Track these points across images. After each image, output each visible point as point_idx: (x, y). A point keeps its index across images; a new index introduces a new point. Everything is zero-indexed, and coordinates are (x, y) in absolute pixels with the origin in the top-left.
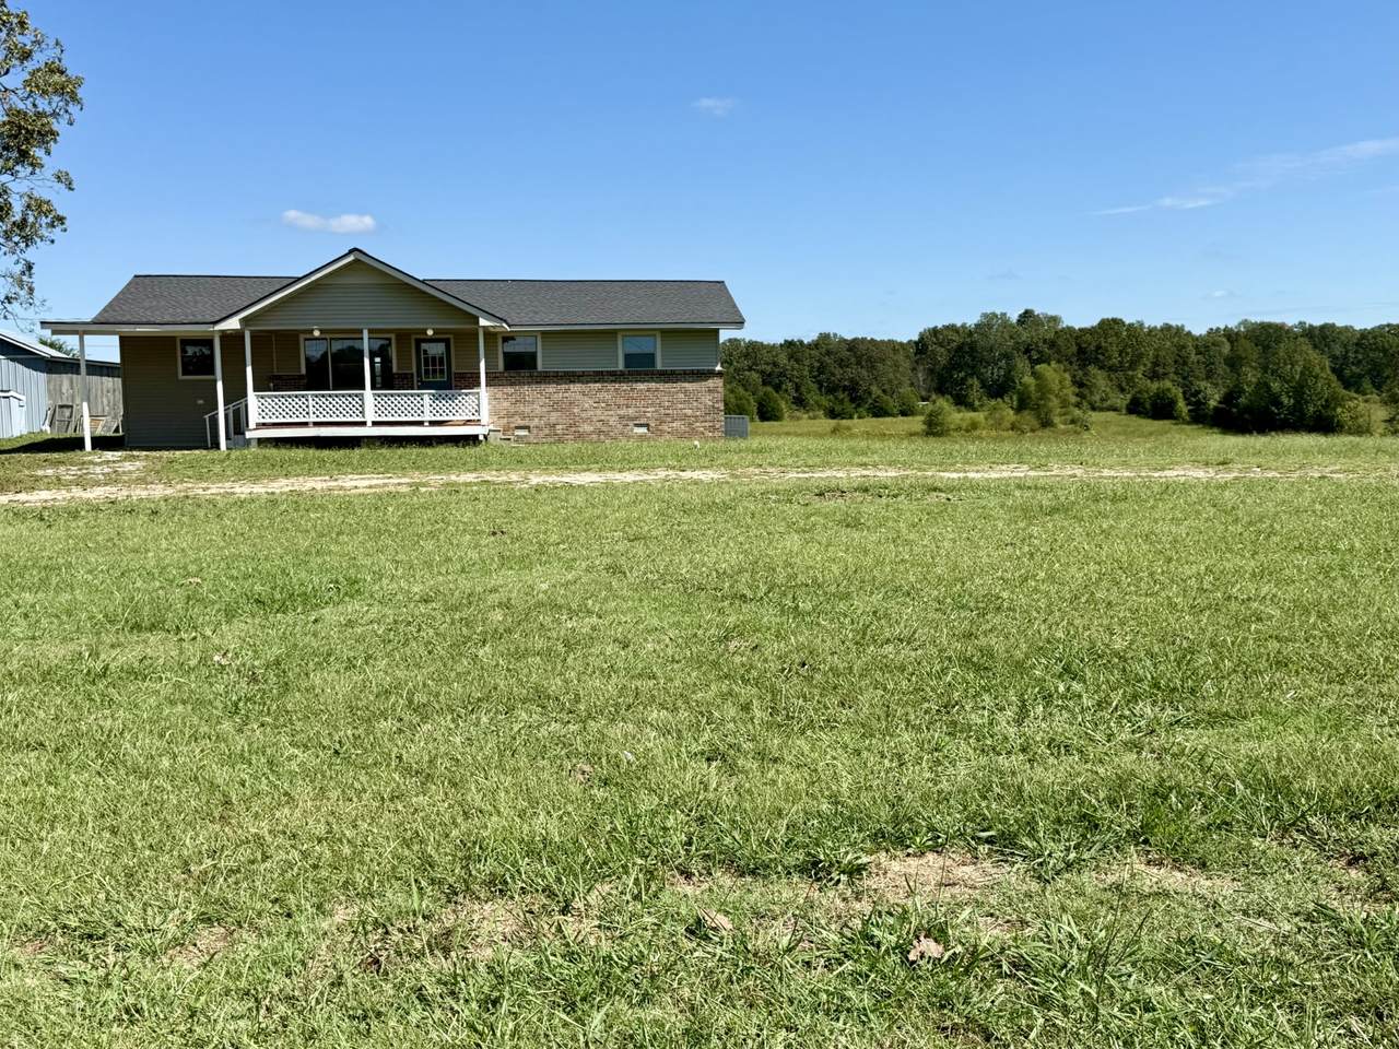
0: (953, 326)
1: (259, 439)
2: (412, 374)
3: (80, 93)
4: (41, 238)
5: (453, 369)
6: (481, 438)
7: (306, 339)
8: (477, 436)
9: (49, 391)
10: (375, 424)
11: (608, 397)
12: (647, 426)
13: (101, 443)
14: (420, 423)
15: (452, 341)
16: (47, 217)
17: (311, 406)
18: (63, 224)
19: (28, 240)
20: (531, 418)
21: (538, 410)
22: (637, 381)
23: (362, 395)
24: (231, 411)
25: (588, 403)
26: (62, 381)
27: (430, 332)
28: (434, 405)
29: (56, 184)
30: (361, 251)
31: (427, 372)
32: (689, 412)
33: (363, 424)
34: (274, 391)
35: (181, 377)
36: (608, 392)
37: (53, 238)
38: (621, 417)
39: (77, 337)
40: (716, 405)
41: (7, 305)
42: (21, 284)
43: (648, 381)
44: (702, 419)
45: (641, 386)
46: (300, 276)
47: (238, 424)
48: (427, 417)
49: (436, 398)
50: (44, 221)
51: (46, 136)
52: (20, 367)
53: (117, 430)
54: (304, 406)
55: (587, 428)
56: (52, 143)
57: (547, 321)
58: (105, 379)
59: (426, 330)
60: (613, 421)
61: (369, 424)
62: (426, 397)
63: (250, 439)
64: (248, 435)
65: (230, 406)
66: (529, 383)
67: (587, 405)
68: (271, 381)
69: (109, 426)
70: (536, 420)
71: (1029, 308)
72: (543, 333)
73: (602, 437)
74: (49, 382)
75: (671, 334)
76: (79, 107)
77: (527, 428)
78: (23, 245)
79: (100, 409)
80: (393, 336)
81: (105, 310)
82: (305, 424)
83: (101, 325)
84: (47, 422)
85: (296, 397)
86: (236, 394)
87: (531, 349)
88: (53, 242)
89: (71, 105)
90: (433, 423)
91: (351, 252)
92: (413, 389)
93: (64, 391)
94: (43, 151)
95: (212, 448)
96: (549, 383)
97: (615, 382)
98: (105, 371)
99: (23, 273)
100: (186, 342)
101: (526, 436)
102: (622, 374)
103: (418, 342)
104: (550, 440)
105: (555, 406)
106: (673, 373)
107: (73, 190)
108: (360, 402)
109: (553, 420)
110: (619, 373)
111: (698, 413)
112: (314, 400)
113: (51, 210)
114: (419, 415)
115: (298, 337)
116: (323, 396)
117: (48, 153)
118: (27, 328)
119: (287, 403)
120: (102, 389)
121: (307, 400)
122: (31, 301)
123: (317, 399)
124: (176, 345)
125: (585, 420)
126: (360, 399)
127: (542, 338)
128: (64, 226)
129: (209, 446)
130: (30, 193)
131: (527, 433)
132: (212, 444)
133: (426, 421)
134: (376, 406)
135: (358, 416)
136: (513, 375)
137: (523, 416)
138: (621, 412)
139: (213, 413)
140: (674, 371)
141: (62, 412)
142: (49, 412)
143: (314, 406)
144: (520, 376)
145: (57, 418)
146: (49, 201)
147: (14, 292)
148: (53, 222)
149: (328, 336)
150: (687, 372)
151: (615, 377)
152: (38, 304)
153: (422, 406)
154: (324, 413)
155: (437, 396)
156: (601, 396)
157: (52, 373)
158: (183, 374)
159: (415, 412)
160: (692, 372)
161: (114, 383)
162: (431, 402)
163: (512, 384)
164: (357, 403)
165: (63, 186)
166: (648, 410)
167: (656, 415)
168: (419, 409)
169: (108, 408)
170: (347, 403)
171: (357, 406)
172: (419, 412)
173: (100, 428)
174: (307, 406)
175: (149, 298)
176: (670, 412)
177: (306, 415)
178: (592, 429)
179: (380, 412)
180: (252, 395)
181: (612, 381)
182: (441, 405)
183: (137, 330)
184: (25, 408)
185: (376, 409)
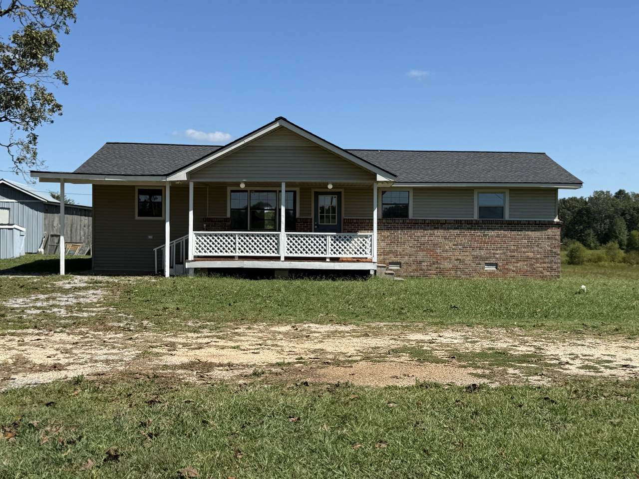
1: (196, 269)
2: (311, 219)
4: (44, 119)
5: (343, 216)
6: (372, 273)
7: (232, 191)
8: (369, 271)
9: (45, 225)
10: (287, 259)
11: (465, 241)
12: (496, 265)
13: (76, 266)
14: (323, 259)
15: (343, 194)
16: (49, 104)
17: (237, 243)
18: (59, 109)
19: (36, 120)
20: (402, 256)
21: (409, 250)
22: (488, 229)
23: (278, 235)
24: (174, 244)
25: (448, 245)
26: (54, 218)
27: (330, 187)
28: (335, 245)
29: (56, 80)
30: (285, 120)
31: (322, 217)
32: (531, 255)
33: (278, 259)
34: (207, 230)
35: (137, 218)
36: (465, 237)
37: (52, 119)
38: (475, 257)
39: (59, 184)
40: (554, 250)
41: (18, 164)
42: (27, 148)
43: (498, 229)
44: (541, 261)
45: (492, 233)
46: (224, 145)
47: (180, 255)
48: (329, 255)
49: (335, 239)
50: (48, 107)
51: (50, 46)
52: (26, 208)
53: (89, 253)
54: (232, 243)
55: (446, 265)
56: (55, 52)
57: (419, 179)
58: (83, 218)
59: (328, 184)
60: (468, 260)
61: (282, 259)
62: (329, 239)
63: (188, 269)
64: (187, 265)
65: (174, 241)
66: (402, 229)
67: (447, 247)
68: (204, 224)
69: (82, 251)
70: (407, 258)
71: (622, 189)
72: (414, 189)
73: (459, 273)
74: (45, 219)
75: (516, 192)
76: (74, 20)
77: (399, 264)
78: (32, 124)
79: (78, 238)
80: (298, 190)
81: (83, 166)
82: (232, 258)
83: (77, 177)
84: (42, 246)
85: (226, 236)
86: (180, 232)
87: (405, 201)
88: (52, 122)
89: (67, 19)
90: (333, 260)
91: (277, 120)
92: (311, 231)
93: (55, 225)
94: (49, 58)
95: (158, 275)
96: (418, 229)
97: (471, 229)
98: (83, 212)
99: (30, 142)
100: (142, 192)
101: (398, 270)
102: (477, 223)
103: (317, 194)
104: (416, 274)
105: (421, 247)
106: (519, 223)
107: (66, 84)
108: (276, 241)
109: (419, 258)
110: (474, 222)
111: (538, 256)
112: (240, 238)
113: (53, 100)
114: (322, 253)
115: (226, 189)
116: (247, 236)
117: (52, 59)
118: (30, 181)
119: (219, 241)
120: (81, 225)
121: (235, 238)
122: (34, 161)
123: (242, 238)
124: (134, 193)
125: (445, 259)
126: (276, 239)
127: (414, 193)
128: (60, 112)
129: (156, 273)
130: (36, 84)
131: (398, 268)
132: (158, 271)
133: (328, 258)
134: (288, 244)
135: (273, 252)
136: (390, 221)
137: (396, 254)
138: (475, 253)
139: (161, 247)
140: (520, 221)
141: (53, 240)
142: (44, 239)
143: (239, 243)
144: (395, 223)
145: (49, 244)
146: (51, 94)
147: (23, 155)
148: (53, 108)
149: (249, 189)
150: (531, 223)
151: (471, 225)
152: (39, 163)
153: (325, 245)
154: (248, 249)
155: (337, 237)
156: (459, 240)
157: (47, 213)
158: (139, 216)
159: (320, 250)
160: (535, 223)
161: (88, 220)
162: (332, 242)
163: (388, 229)
164: (274, 241)
165: (61, 82)
166: (497, 252)
167: (503, 257)
168: (322, 247)
169: (83, 237)
170: (266, 241)
171: (274, 244)
172: (323, 250)
173: (77, 251)
174: (234, 244)
175: (116, 158)
176: (515, 254)
177: (233, 250)
178: (450, 266)
179: (291, 249)
180: (192, 235)
181: (468, 229)
182: (340, 245)
183: (106, 179)
184: (24, 236)
185: (289, 247)
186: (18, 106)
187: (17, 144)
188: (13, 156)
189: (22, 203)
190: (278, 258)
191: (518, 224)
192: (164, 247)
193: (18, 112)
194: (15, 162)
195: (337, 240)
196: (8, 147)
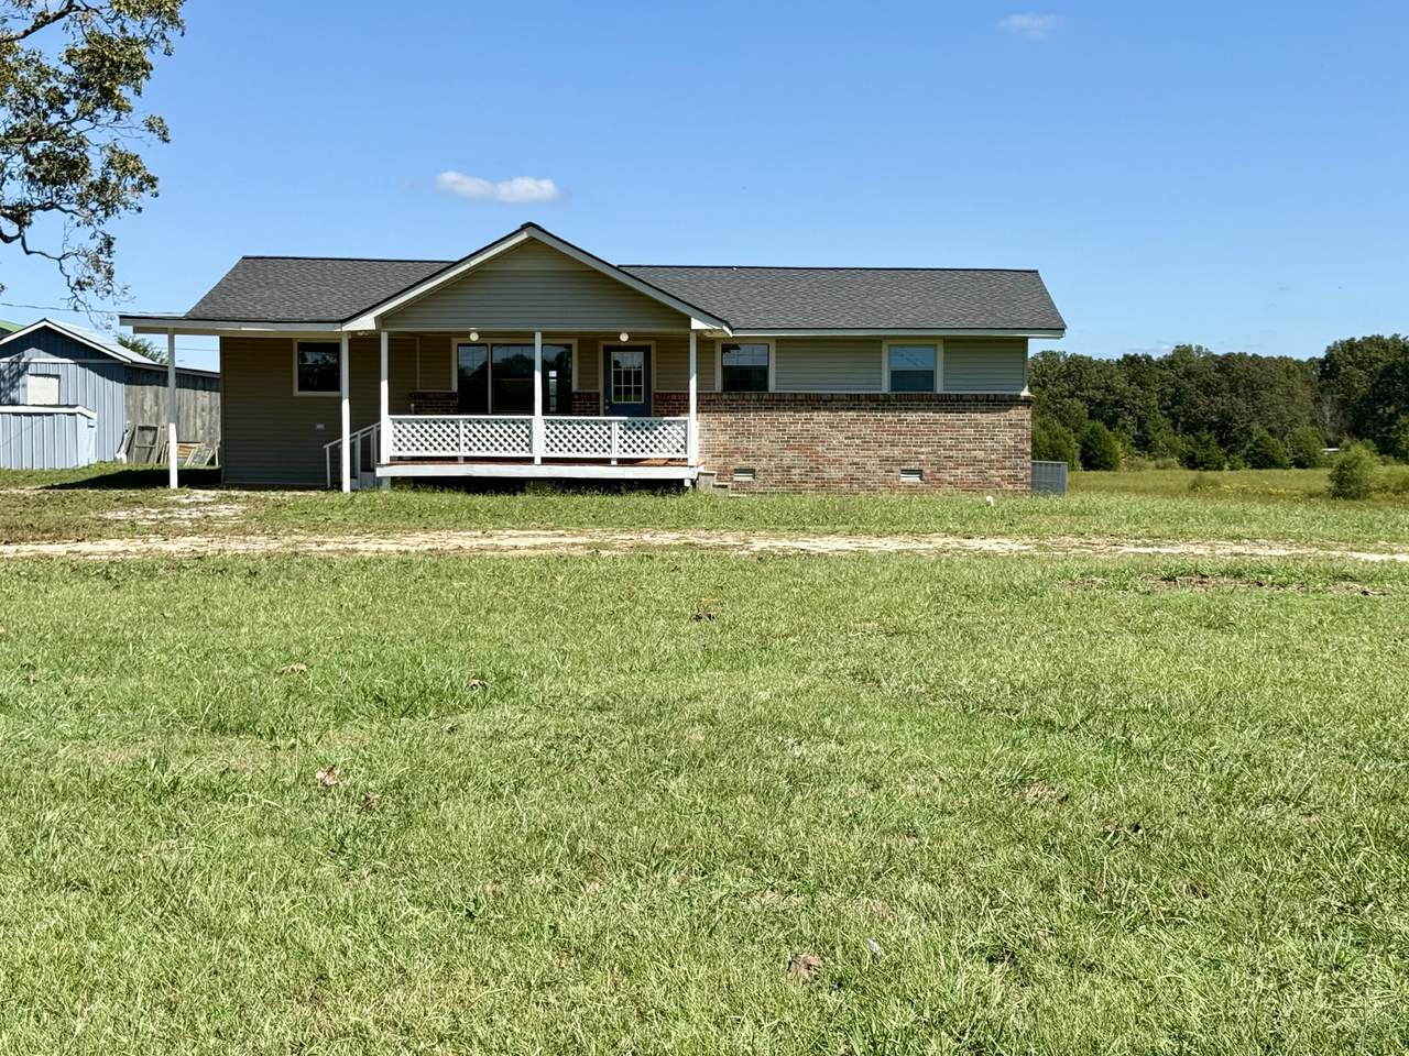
0: (1379, 338)
1: (393, 478)
2: (598, 394)
3: (183, 13)
4: (126, 205)
5: (654, 389)
6: (687, 483)
7: (459, 345)
8: (682, 481)
9: (127, 407)
10: (545, 461)
11: (865, 430)
12: (920, 472)
13: (190, 478)
14: (606, 462)
15: (654, 350)
16: (133, 177)
17: (462, 435)
18: (153, 186)
19: (108, 207)
20: (757, 458)
21: (767, 447)
22: (907, 410)
23: (530, 421)
24: (358, 439)
25: (838, 438)
26: (144, 394)
27: (624, 338)
28: (626, 437)
29: (146, 133)
30: (537, 227)
31: (618, 391)
32: (980, 454)
34: (416, 414)
35: (297, 393)
36: (866, 423)
37: (140, 204)
38: (884, 460)
39: (166, 336)
40: (1021, 446)
41: (78, 292)
42: (97, 265)
43: (923, 410)
44: (998, 465)
45: (913, 417)
46: (457, 259)
47: (367, 457)
48: (616, 453)
49: (627, 427)
50: (130, 182)
51: (136, 70)
52: (91, 374)
53: (212, 462)
54: (453, 435)
55: (834, 473)
56: (143, 79)
57: (784, 323)
58: (199, 393)
59: (620, 333)
60: (872, 464)
61: (538, 461)
62: (615, 427)
63: (381, 478)
64: (380, 472)
65: (358, 433)
66: (756, 410)
67: (834, 441)
68: (410, 401)
69: (202, 456)
70: (764, 461)
72: (779, 340)
73: (855, 486)
74: (127, 396)
75: (956, 345)
77: (752, 471)
78: (101, 214)
79: (192, 433)
80: (574, 342)
82: (454, 460)
83: (195, 322)
84: (123, 448)
85: (444, 422)
86: (366, 417)
87: (760, 362)
88: (140, 210)
89: (169, 29)
90: (622, 462)
91: (524, 227)
92: (598, 415)
93: (147, 408)
94: (132, 89)
95: (332, 488)
96: (784, 410)
97: (876, 410)
98: (200, 383)
99: (100, 251)
100: (307, 346)
101: (749, 483)
102: (887, 398)
103: (608, 350)
104: (781, 489)
105: (789, 443)
106: (959, 398)
107: (168, 141)
108: (527, 431)
109: (787, 462)
110: (881, 397)
111: (993, 457)
112: (466, 427)
113: (140, 169)
114: (605, 451)
115: (450, 341)
116: (479, 422)
117: (138, 92)
118: (102, 324)
119: (431, 431)
120: (196, 407)
121: (457, 427)
122: (109, 287)
123: (470, 426)
124: (292, 350)
125: (832, 462)
126: (527, 427)
127: (777, 347)
128: (155, 190)
129: (329, 485)
130: (112, 145)
131: (750, 479)
132: (332, 484)
133: (614, 459)
134: (547, 437)
135: (523, 449)
136: (734, 398)
137: (746, 455)
138: (883, 453)
139: (336, 442)
140: (961, 396)
141: (143, 436)
142: (126, 435)
143: (466, 436)
144: (744, 400)
145: (136, 444)
146: (137, 156)
147: (87, 275)
148: (141, 184)
149: (489, 341)
150: (979, 398)
151: (877, 403)
152: (118, 291)
153: (609, 438)
154: (479, 444)
155: (630, 425)
156: (855, 429)
157: (132, 384)
158: (299, 390)
159: (600, 446)
160: (987, 398)
161: (210, 398)
162: (621, 433)
163: (732, 410)
164: (523, 432)
165: (156, 136)
166: (923, 450)
167: (932, 458)
168: (605, 442)
169: (201, 432)
170: (510, 431)
171: (523, 436)
172: (605, 446)
173: (190, 458)
174: (457, 436)
175: (261, 287)
176: (953, 453)
177: (455, 447)
178: (841, 475)
179: (552, 445)
180: (386, 419)
181: (872, 409)
182: (634, 437)
183: (244, 329)
184: (95, 429)
185: (548, 441)
186: (75, 179)
187: (76, 255)
188: (69, 277)
189: (83, 365)
190: (530, 460)
191: (958, 401)
192: (341, 443)
193: (72, 190)
194: (73, 289)
195: (629, 429)
196: (59, 260)
